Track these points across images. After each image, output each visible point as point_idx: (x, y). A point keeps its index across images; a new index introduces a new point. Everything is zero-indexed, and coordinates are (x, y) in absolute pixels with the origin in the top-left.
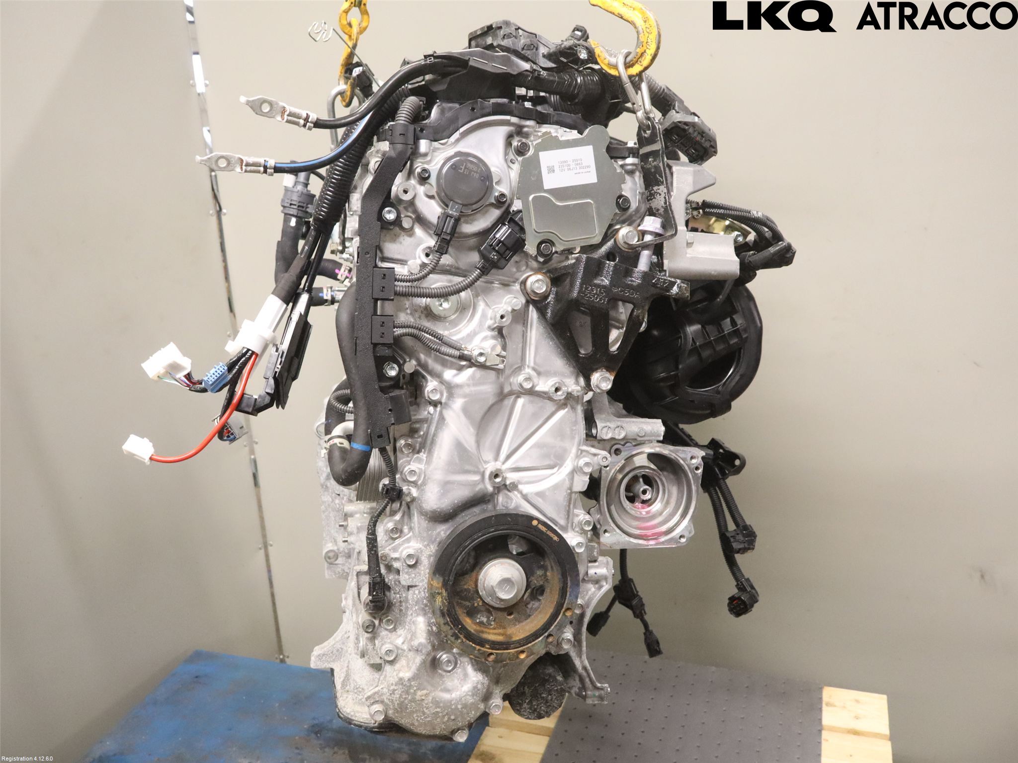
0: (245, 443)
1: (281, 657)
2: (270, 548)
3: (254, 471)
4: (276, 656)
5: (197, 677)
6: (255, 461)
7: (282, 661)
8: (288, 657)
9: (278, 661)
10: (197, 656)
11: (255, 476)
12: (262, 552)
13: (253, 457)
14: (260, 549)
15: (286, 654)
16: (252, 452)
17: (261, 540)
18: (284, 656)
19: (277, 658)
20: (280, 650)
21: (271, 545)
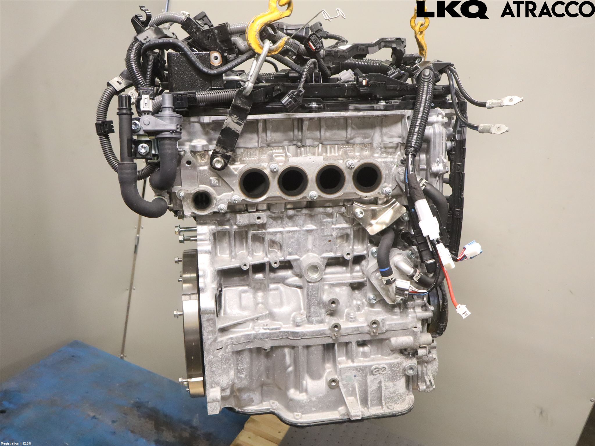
0: (136, 227)
1: (122, 355)
2: (133, 291)
3: (136, 244)
4: (119, 354)
5: (73, 356)
6: (138, 238)
7: (122, 358)
8: (126, 357)
9: (120, 357)
10: (75, 344)
11: (136, 247)
12: (128, 292)
13: (138, 235)
14: (127, 290)
15: (125, 355)
16: (138, 233)
17: (129, 285)
18: (124, 355)
19: (119, 356)
20: (123, 351)
21: (134, 289)
